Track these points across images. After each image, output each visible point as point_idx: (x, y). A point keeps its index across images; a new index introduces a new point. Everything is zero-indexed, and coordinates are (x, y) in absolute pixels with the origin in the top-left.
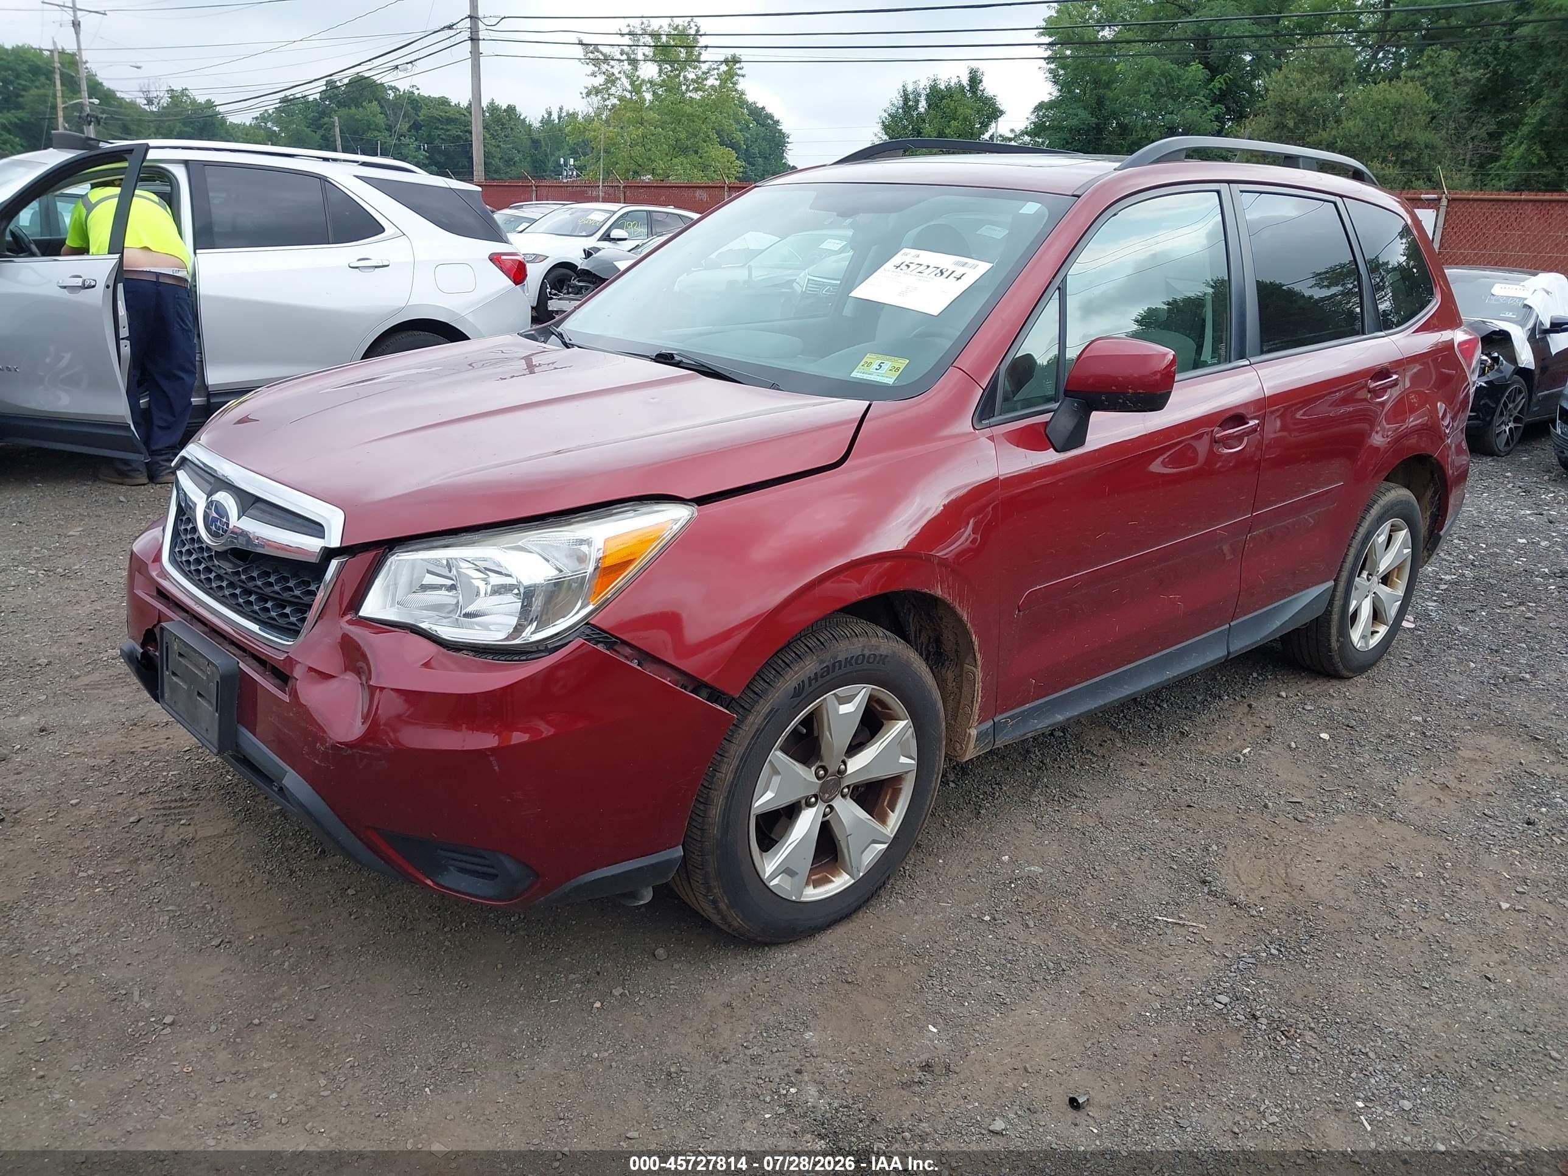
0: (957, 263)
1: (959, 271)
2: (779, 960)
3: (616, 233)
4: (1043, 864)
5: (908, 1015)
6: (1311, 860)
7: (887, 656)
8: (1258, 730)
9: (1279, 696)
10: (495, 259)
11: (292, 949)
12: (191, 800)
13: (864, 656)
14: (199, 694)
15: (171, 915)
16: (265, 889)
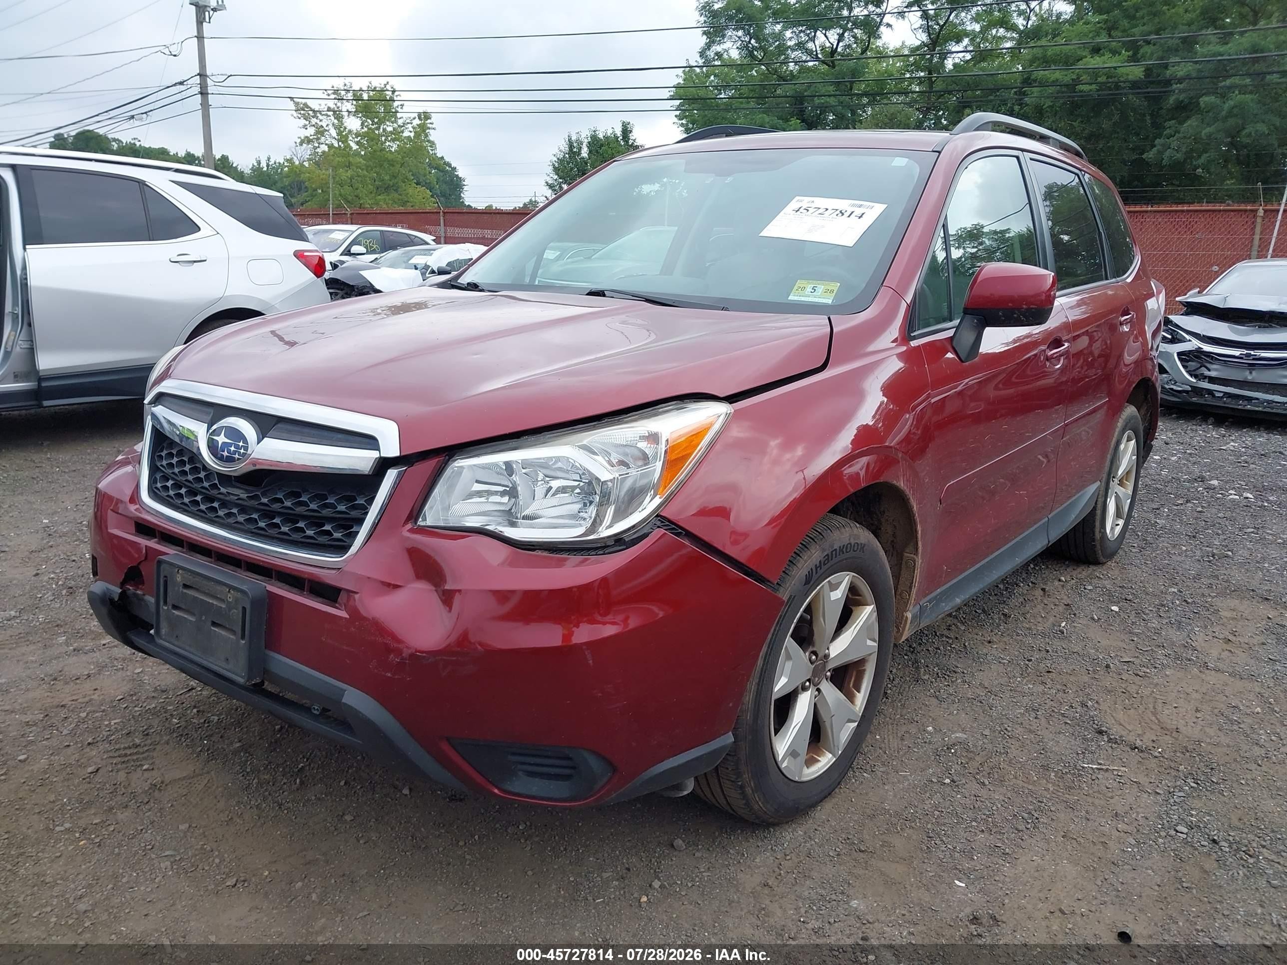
0: (853, 205)
1: (858, 211)
2: (788, 838)
3: (355, 249)
4: (963, 731)
5: (931, 874)
6: (1170, 707)
7: (865, 545)
8: (1060, 608)
9: (1060, 580)
10: (299, 255)
11: (312, 879)
12: (145, 745)
13: (850, 544)
14: (214, 624)
15: (172, 859)
16: (259, 824)
